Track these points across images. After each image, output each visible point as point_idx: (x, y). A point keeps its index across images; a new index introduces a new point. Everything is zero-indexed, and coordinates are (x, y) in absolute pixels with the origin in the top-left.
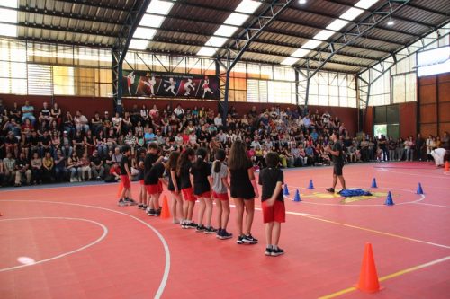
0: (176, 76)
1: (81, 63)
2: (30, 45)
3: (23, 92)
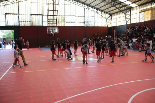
1: (154, 8)
2: (141, 7)
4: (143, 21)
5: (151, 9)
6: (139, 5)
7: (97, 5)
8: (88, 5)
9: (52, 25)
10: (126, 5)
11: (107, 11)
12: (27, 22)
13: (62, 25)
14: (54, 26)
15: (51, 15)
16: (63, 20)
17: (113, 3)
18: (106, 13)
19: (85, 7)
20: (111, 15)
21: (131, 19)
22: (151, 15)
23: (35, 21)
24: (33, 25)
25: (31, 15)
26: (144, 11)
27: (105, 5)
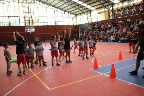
0: (130, 8)
2: (98, 10)
3: (96, 21)
4: (100, 20)
5: (105, 12)
6: (97, 9)
7: (65, 8)
8: (57, 8)
9: (28, 25)
10: (87, 9)
11: (72, 12)
12: (5, 23)
13: (37, 25)
14: (30, 26)
15: (26, 17)
16: (37, 21)
17: (78, 6)
18: (72, 14)
19: (55, 10)
20: (76, 15)
21: (91, 19)
22: (105, 16)
23: (13, 22)
24: (12, 26)
25: (9, 16)
26: (100, 13)
27: (71, 8)
